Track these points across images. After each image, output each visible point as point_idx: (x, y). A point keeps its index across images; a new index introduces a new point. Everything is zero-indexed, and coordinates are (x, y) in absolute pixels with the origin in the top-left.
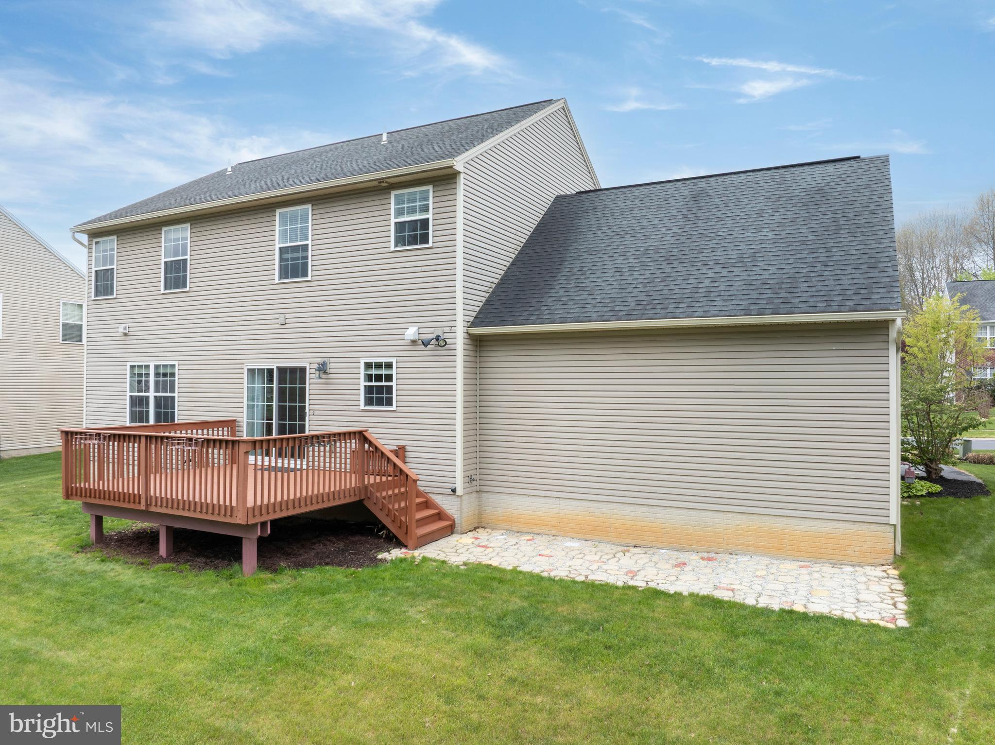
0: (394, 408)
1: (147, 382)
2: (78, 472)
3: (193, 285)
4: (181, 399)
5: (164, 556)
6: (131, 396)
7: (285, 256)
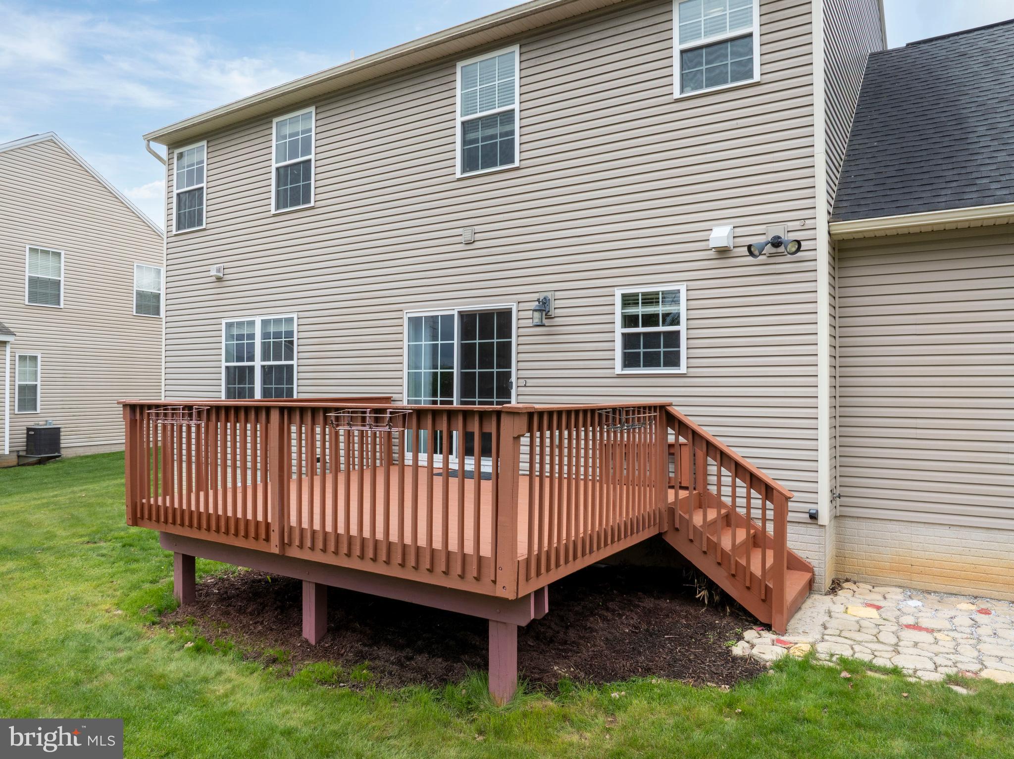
0: (683, 369)
1: (251, 346)
2: (152, 477)
3: (319, 197)
4: (302, 369)
5: (313, 642)
6: (227, 368)
7: (471, 136)
